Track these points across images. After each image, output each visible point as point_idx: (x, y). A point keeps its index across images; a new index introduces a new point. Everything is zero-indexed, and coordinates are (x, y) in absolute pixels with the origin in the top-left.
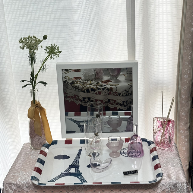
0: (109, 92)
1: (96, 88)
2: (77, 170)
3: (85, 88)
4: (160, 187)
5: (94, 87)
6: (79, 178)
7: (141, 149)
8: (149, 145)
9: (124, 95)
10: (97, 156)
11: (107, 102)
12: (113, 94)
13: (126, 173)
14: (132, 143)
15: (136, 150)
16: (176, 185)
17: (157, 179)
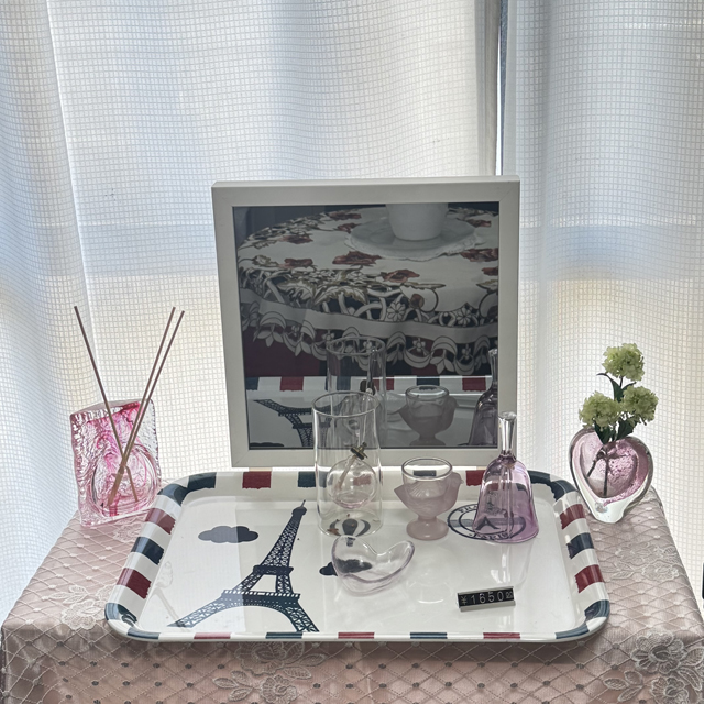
0: (408, 311)
1: (362, 296)
2: (284, 583)
3: (325, 297)
4: (603, 658)
5: (358, 293)
6: (288, 616)
7: (528, 511)
8: (557, 497)
9: (461, 322)
10: (362, 533)
11: (402, 348)
12: (425, 320)
13: (468, 601)
14: (494, 487)
15: (506, 515)
16: (666, 648)
17: (588, 623)
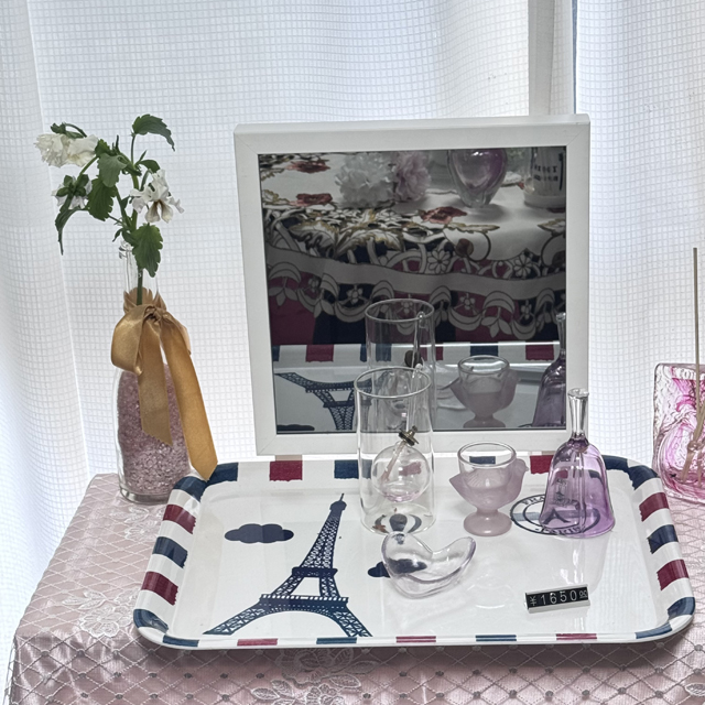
0: (453, 260)
1: (397, 243)
2: (328, 586)
3: (350, 244)
4: (685, 660)
5: (391, 237)
6: (337, 621)
7: (603, 502)
8: (636, 485)
9: (519, 273)
10: (412, 530)
11: (446, 306)
12: (474, 271)
13: (537, 601)
14: (563, 475)
15: (578, 506)
17: (671, 622)
